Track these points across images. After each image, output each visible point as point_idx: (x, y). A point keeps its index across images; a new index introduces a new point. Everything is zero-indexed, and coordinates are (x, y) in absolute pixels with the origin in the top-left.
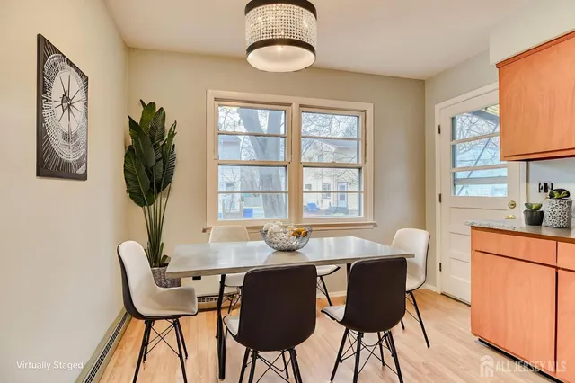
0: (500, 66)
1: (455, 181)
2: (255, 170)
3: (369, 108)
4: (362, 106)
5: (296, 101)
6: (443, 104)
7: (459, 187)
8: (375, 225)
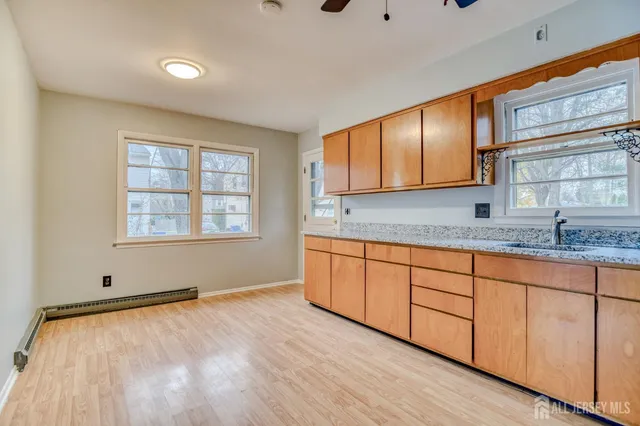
0: (325, 138)
1: (314, 206)
2: (171, 196)
3: (256, 152)
4: (251, 150)
5: (197, 144)
6: (309, 152)
7: (317, 210)
8: (260, 238)
